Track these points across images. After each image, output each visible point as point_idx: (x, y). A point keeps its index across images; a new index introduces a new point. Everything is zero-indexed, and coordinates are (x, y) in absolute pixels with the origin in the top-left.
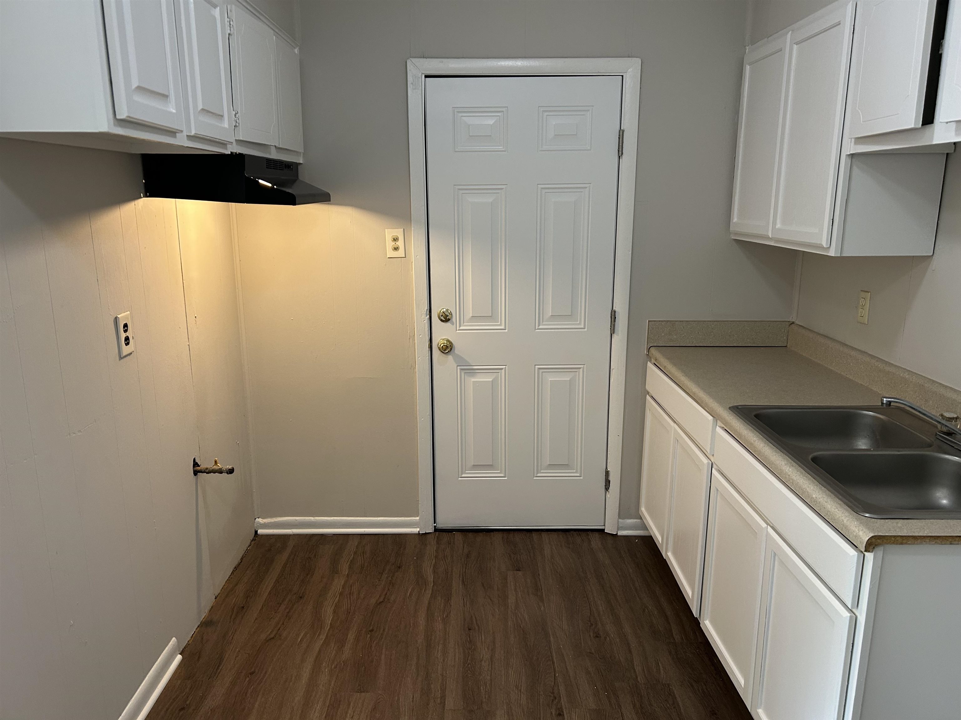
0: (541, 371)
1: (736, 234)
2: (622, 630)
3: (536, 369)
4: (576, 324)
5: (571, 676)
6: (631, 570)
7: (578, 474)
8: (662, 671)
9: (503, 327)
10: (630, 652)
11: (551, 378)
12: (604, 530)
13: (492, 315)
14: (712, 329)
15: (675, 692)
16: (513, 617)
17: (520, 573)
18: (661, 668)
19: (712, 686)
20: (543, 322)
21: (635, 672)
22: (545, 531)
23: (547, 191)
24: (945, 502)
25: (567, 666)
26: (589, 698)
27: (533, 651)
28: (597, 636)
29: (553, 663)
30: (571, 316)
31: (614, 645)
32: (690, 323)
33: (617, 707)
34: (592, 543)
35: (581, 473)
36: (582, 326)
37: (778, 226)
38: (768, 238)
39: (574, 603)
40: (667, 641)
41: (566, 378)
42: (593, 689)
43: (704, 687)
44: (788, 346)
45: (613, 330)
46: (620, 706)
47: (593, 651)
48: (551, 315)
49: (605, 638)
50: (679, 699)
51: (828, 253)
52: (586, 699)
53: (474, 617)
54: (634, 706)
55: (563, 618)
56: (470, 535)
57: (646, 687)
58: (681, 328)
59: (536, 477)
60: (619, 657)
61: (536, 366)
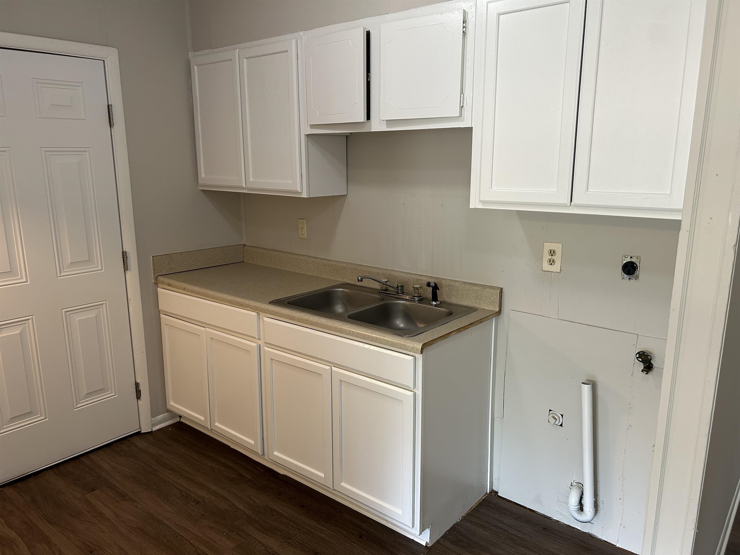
0: (68, 313)
1: (203, 186)
2: (210, 490)
3: (63, 313)
4: (94, 267)
5: (201, 536)
6: (183, 450)
7: (113, 393)
8: (257, 501)
9: (24, 280)
10: (228, 500)
11: (78, 318)
12: (139, 432)
13: (11, 270)
14: (198, 256)
15: (273, 507)
16: (121, 525)
17: (97, 492)
18: (255, 499)
19: (290, 492)
20: (63, 270)
21: (241, 510)
22: (90, 453)
23: (50, 153)
24: (402, 325)
25: (193, 532)
26: (226, 542)
27: (159, 538)
28: (197, 503)
29: (182, 536)
30: (90, 261)
31: (214, 501)
32: (182, 254)
33: (248, 537)
34: (137, 444)
35: (115, 393)
36: (100, 268)
37: (251, 179)
38: (242, 188)
39: (161, 490)
40: (244, 481)
41: (92, 314)
42: (224, 536)
43: (286, 495)
44: (245, 261)
45: (126, 268)
46: (250, 535)
47: (203, 513)
48: (70, 262)
49: (203, 500)
50: (279, 510)
51: (301, 196)
52: (225, 544)
53: (86, 542)
54: (258, 529)
55: (162, 504)
56: (19, 484)
57: (255, 514)
58: (177, 259)
59: (76, 408)
60: (223, 507)
61: (63, 310)
